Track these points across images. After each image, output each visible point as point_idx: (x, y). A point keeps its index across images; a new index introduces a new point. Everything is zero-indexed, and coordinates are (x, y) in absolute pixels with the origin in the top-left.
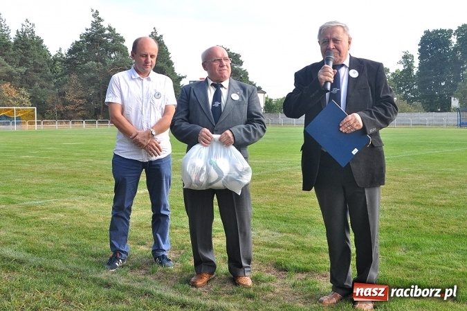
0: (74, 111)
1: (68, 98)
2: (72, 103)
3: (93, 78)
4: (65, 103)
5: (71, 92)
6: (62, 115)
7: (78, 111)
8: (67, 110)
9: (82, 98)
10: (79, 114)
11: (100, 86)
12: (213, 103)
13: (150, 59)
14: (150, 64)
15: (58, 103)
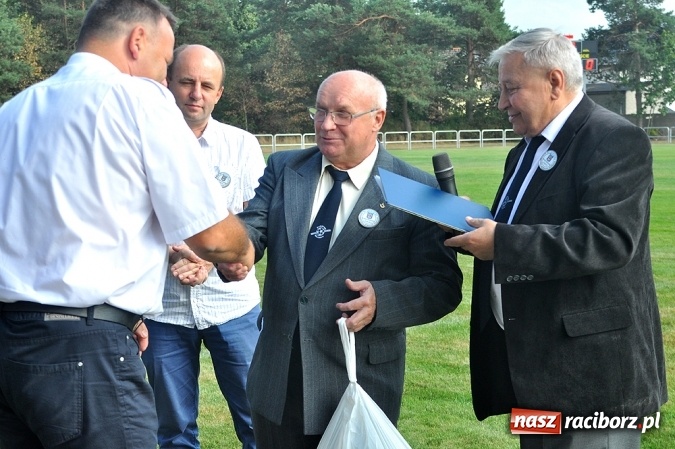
0: (284, 113)
1: (269, 84)
2: (280, 95)
3: (325, 41)
4: (265, 96)
5: (276, 71)
6: (258, 121)
7: (292, 113)
8: (269, 112)
9: (299, 85)
10: (295, 119)
11: (338, 58)
12: (314, 229)
13: (199, 91)
14: (200, 103)
15: (249, 96)
